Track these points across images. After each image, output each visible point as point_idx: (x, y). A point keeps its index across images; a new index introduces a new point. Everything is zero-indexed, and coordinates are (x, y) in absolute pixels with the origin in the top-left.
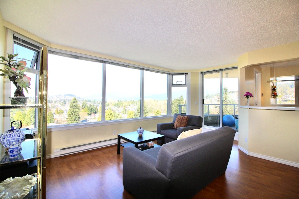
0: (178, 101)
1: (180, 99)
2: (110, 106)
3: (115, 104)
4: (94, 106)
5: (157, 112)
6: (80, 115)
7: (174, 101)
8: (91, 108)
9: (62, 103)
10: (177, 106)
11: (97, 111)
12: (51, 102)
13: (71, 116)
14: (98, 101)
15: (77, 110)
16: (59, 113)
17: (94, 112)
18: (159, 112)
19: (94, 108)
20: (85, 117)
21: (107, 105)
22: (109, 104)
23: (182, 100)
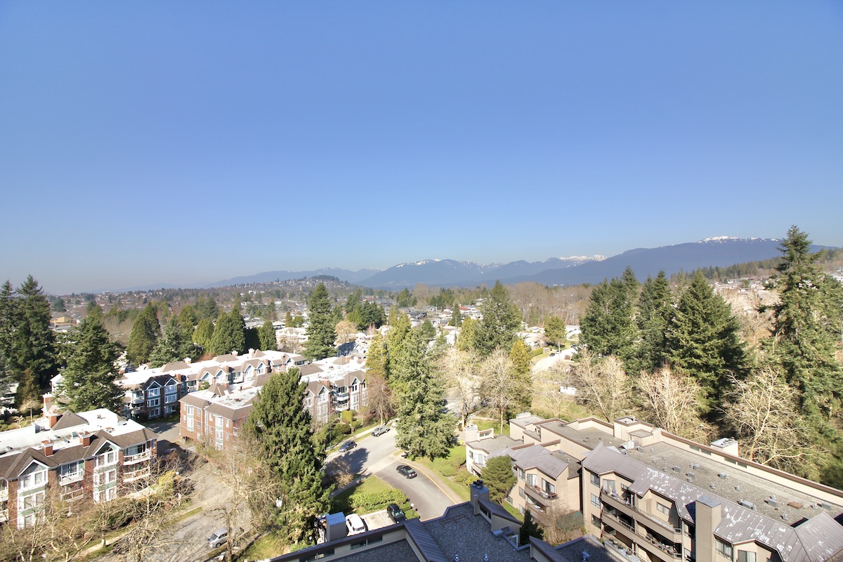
0: (616, 291)
1: (623, 280)
2: (419, 303)
3: (434, 299)
4: (375, 305)
5: (553, 323)
6: (335, 331)
7: (604, 290)
8: (367, 311)
10: (613, 304)
11: (383, 319)
13: (315, 331)
14: (390, 293)
15: (327, 316)
16: (294, 323)
17: (376, 320)
18: (559, 323)
19: (376, 310)
20: (352, 336)
21: (411, 303)
22: (418, 300)
23: (630, 286)
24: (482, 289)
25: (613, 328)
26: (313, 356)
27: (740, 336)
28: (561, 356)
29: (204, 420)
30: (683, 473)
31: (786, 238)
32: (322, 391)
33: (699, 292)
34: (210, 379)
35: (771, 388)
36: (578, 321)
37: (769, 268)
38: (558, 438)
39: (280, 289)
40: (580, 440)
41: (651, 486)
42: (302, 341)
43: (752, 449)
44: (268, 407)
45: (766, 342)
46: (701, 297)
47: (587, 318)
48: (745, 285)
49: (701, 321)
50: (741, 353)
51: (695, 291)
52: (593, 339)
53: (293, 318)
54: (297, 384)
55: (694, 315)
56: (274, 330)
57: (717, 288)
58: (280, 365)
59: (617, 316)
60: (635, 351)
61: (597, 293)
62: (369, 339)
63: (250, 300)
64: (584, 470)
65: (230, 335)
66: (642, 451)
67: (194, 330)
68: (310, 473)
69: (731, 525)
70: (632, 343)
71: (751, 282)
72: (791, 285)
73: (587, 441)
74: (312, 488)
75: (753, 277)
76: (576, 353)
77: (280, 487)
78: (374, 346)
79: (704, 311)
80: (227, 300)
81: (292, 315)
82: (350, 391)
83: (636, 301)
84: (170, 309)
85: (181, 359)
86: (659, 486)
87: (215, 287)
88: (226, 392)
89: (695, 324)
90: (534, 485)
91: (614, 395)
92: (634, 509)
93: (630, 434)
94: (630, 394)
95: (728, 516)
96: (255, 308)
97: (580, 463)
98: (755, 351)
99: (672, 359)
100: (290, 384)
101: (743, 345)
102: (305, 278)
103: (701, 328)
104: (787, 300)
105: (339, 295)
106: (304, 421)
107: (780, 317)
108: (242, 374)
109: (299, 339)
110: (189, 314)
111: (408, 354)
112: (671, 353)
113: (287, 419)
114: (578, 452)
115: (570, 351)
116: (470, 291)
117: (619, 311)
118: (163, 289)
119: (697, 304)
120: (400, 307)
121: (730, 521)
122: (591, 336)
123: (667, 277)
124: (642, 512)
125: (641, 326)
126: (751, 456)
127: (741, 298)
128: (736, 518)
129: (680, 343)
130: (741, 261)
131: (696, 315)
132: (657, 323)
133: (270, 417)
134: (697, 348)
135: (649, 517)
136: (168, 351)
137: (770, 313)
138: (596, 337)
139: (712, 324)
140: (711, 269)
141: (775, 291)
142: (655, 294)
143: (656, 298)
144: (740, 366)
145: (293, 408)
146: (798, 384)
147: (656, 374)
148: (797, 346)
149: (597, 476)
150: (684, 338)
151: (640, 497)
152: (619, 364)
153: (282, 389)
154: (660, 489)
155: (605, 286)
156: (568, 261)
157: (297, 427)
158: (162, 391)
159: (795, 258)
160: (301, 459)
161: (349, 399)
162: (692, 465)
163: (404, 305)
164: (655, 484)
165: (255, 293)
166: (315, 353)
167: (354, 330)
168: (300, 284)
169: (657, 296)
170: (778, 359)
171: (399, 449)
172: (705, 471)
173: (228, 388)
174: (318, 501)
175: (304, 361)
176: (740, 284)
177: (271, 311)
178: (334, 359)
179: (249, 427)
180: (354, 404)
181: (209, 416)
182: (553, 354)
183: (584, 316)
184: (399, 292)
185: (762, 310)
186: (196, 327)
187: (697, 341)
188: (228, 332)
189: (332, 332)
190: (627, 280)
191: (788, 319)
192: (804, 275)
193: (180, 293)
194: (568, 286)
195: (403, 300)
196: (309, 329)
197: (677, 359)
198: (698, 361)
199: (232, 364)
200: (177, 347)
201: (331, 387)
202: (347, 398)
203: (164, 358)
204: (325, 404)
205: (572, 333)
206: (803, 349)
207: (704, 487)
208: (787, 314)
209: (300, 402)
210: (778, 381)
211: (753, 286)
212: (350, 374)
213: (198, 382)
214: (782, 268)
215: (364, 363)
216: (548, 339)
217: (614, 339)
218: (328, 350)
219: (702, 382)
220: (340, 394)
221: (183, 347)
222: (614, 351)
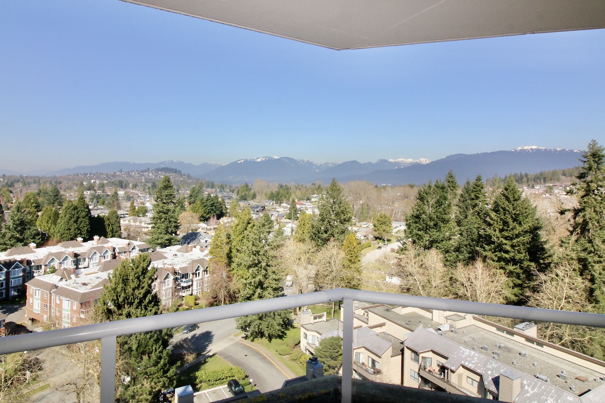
0: (439, 191)
1: (446, 183)
2: (258, 197)
3: (272, 194)
4: (217, 197)
5: (381, 219)
6: (178, 221)
7: (428, 191)
8: (209, 203)
9: (149, 189)
10: (436, 203)
11: (224, 211)
12: (125, 185)
13: (159, 221)
14: (230, 186)
15: (171, 206)
16: (138, 212)
17: (217, 212)
18: (386, 219)
19: (217, 203)
20: (194, 226)
21: (251, 197)
22: (257, 194)
23: (451, 188)
24: (317, 186)
25: (435, 225)
26: (157, 244)
27: (543, 235)
28: (387, 249)
29: (50, 303)
30: (490, 352)
31: (587, 150)
32: (167, 277)
33: (510, 195)
34: (56, 264)
35: (567, 280)
36: (403, 218)
37: (571, 176)
38: (384, 320)
39: (123, 180)
40: (403, 323)
41: (463, 362)
42: (146, 230)
43: (549, 332)
44: (119, 290)
45: (564, 240)
46: (512, 199)
47: (413, 215)
48: (550, 190)
49: (510, 221)
50: (543, 249)
51: (506, 194)
52: (417, 234)
53: (137, 207)
54: (147, 269)
55: (505, 215)
56: (118, 218)
57: (525, 192)
58: (125, 252)
59: (438, 214)
60: (453, 246)
61: (422, 193)
62: (210, 229)
63: (93, 189)
64: (406, 350)
65: (76, 222)
66: (456, 332)
67: (38, 216)
68: (158, 351)
69: (528, 395)
70: (450, 239)
71: (555, 188)
72: (588, 192)
73: (409, 324)
74: (159, 365)
75: (557, 184)
76: (401, 246)
77: (130, 364)
78: (218, 236)
79: (514, 212)
80: (69, 188)
81: (135, 204)
82: (193, 277)
83: (456, 201)
84: (11, 195)
85: (26, 244)
86: (469, 363)
87: (58, 175)
88: (73, 276)
89: (505, 223)
90: (361, 362)
91: (434, 284)
92: (448, 382)
93: (446, 318)
94: (448, 283)
95: (526, 388)
96: (98, 197)
97: (402, 343)
98: (555, 248)
99: (484, 254)
100: (140, 269)
101: (545, 242)
102: (148, 169)
103: (511, 227)
104: (584, 205)
105: (182, 187)
106: (153, 303)
107: (577, 219)
108: (87, 259)
109: (142, 228)
110: (32, 201)
111: (251, 243)
112: (484, 248)
113: (137, 301)
114: (401, 333)
115: (396, 245)
116: (306, 187)
117: (441, 210)
118: (4, 176)
119: (508, 206)
120: (240, 200)
121: (527, 391)
122: (415, 231)
123: (484, 181)
124: (454, 385)
125: (459, 223)
126: (548, 338)
127: (546, 202)
128: (533, 389)
129: (492, 240)
130: (547, 169)
131: (506, 215)
132: (473, 221)
133: (121, 300)
134: (506, 244)
135: (460, 389)
136: (12, 237)
137: (569, 215)
138: (420, 233)
139: (520, 224)
140: (521, 175)
141: (574, 196)
142: (473, 196)
143: (473, 199)
144: (541, 261)
145: (143, 291)
146: (589, 277)
147: (470, 266)
148: (590, 245)
149: (416, 353)
150: (495, 235)
151: (453, 372)
152: (439, 257)
153: (133, 273)
154: (470, 365)
155: (430, 187)
156: (396, 163)
157: (146, 309)
158: (8, 274)
159: (593, 169)
160: (150, 338)
161: (192, 285)
162: (498, 345)
163: (244, 198)
164: (466, 361)
165: (98, 182)
166: (159, 241)
167: (197, 221)
168: (143, 175)
169: (474, 197)
170: (574, 256)
171: (240, 331)
172: (508, 350)
173: (74, 272)
174: (165, 377)
175: (148, 249)
176: (545, 189)
177: (115, 200)
178: (178, 247)
179: (101, 309)
180: (197, 290)
181: (56, 299)
182: (380, 247)
183: (410, 213)
184: (239, 186)
185: (562, 213)
186: (40, 214)
187: (506, 238)
188: (73, 219)
189: (175, 222)
190: (449, 182)
191: (584, 221)
192: (600, 183)
193: (21, 180)
194: (395, 186)
195: (243, 194)
196: (154, 218)
197: (489, 254)
198: (507, 256)
199: (77, 250)
200: (22, 232)
201: (175, 273)
202: (190, 283)
203: (8, 242)
204: (170, 288)
205: (397, 229)
206: (596, 247)
207: (508, 364)
208: (584, 216)
209: (150, 286)
210: (573, 274)
211: (556, 191)
212: (194, 261)
213: (43, 267)
214: (581, 176)
215: (207, 252)
216: (376, 234)
217: (435, 234)
218: (172, 239)
219: (510, 274)
220: (184, 280)
221: (28, 233)
222: (435, 245)
